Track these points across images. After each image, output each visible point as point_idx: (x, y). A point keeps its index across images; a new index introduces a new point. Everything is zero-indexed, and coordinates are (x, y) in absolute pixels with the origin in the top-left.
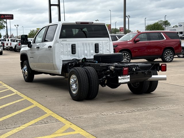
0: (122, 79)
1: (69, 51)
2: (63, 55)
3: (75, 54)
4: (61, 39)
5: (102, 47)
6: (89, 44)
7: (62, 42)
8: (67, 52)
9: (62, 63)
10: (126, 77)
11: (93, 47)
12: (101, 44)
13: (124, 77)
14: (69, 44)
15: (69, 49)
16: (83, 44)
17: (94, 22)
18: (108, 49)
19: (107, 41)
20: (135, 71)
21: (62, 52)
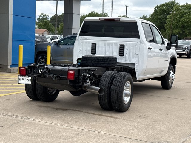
0: (22, 79)
1: (88, 51)
2: (82, 55)
3: (95, 54)
4: (81, 37)
6: (112, 44)
7: (82, 40)
8: (86, 51)
10: (26, 78)
11: (117, 48)
12: (128, 45)
13: (25, 78)
14: (89, 43)
15: (89, 48)
16: (105, 44)
17: (121, 19)
18: (137, 52)
19: (137, 43)
20: (40, 74)
21: (81, 50)
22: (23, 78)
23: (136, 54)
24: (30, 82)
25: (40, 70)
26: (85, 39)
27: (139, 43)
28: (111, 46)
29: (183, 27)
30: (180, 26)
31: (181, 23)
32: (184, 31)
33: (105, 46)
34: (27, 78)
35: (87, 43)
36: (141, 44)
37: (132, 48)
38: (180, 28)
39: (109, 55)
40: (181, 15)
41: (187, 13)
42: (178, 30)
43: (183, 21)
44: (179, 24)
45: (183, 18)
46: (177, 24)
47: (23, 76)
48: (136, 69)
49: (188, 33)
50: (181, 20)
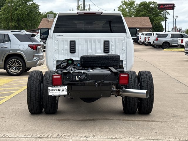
0: (54, 90)
1: (66, 50)
2: (58, 55)
3: (75, 53)
4: (56, 34)
5: (114, 46)
6: (95, 41)
7: (56, 38)
8: (63, 50)
9: (56, 64)
10: (60, 88)
11: (101, 45)
12: (113, 41)
13: (58, 88)
14: (66, 41)
15: (66, 47)
16: (86, 41)
17: (103, 13)
18: (124, 48)
19: (123, 38)
20: (77, 81)
21: (57, 50)
22: (55, 88)
23: (123, 50)
24: (66, 93)
25: (76, 77)
26: (61, 36)
27: (126, 38)
28: (90, 42)
29: (18, 20)
30: (15, 19)
31: (16, 15)
32: (20, 24)
33: (86, 44)
34: (62, 88)
35: (65, 41)
36: (128, 39)
37: (118, 43)
38: (15, 21)
39: (92, 52)
40: (15, 8)
41: (20, 5)
42: (13, 23)
43: (18, 13)
44: (14, 17)
45: (18, 11)
46: (12, 17)
47: (56, 86)
48: (124, 66)
49: (24, 25)
50: (15, 13)
